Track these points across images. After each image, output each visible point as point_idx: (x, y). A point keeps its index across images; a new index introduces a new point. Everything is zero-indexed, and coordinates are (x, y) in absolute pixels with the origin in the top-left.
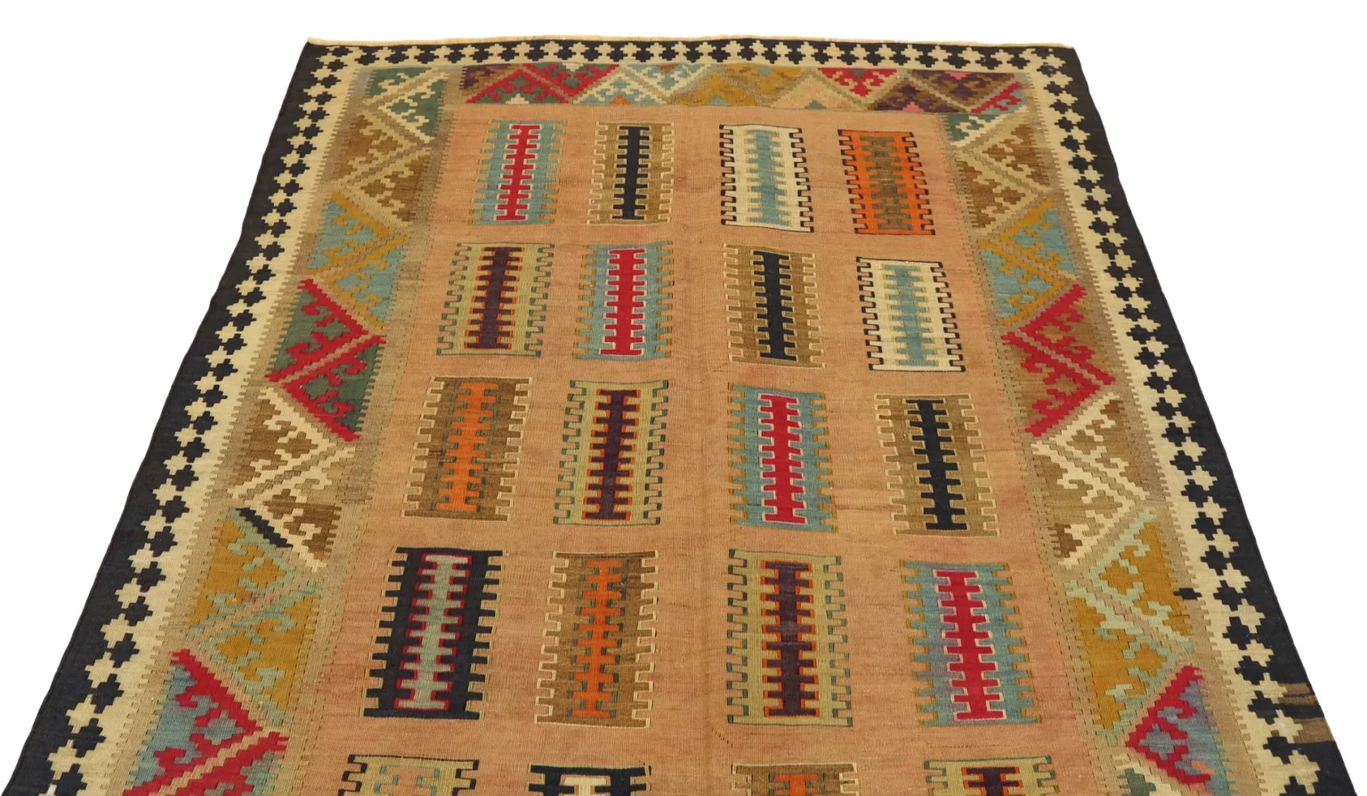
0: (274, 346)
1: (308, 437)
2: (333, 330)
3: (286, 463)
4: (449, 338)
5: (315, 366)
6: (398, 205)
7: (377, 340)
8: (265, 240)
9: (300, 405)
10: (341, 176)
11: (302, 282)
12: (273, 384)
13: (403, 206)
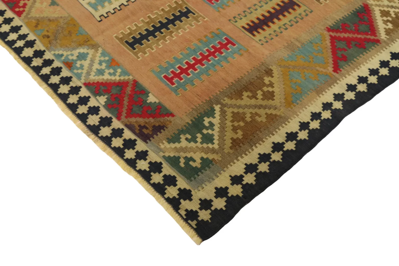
0: (369, 53)
1: (380, 14)
2: (342, 45)
3: (394, 12)
4: (304, 14)
5: (359, 36)
6: (267, 80)
7: (329, 30)
8: (338, 105)
9: (375, 26)
10: (276, 115)
11: (338, 73)
12: (380, 39)
13: (265, 78)
